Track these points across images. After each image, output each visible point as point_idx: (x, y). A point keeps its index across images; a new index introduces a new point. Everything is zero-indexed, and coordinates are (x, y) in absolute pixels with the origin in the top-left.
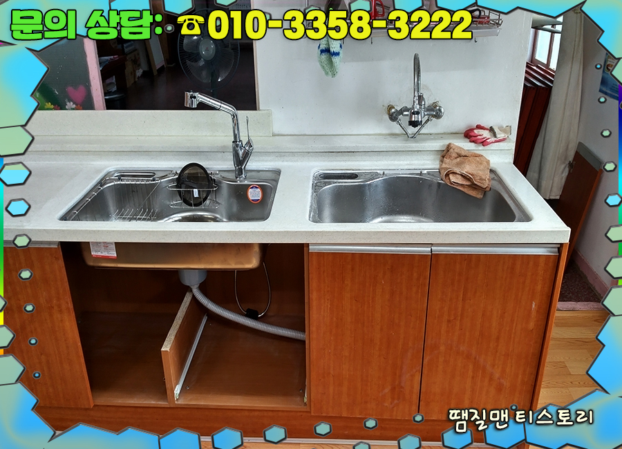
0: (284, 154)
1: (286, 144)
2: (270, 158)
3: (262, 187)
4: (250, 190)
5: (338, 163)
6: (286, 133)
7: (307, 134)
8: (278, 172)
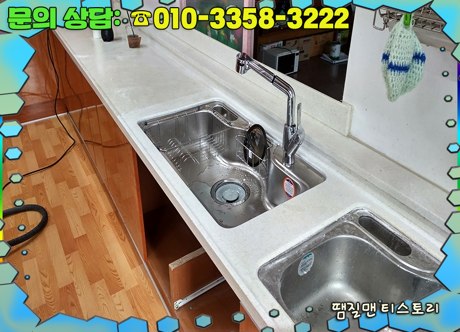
4: (286, 182)
8: (323, 177)
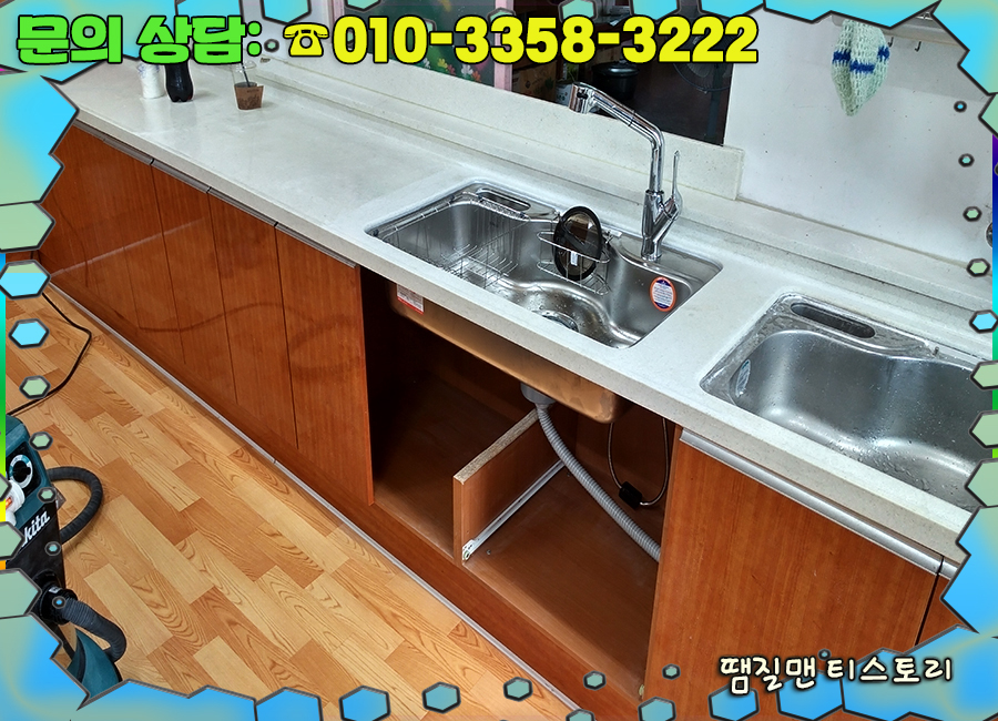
0: (739, 240)
1: (748, 221)
2: (713, 239)
3: (677, 287)
4: (656, 285)
5: (846, 294)
6: (764, 202)
7: (805, 214)
8: (716, 268)
